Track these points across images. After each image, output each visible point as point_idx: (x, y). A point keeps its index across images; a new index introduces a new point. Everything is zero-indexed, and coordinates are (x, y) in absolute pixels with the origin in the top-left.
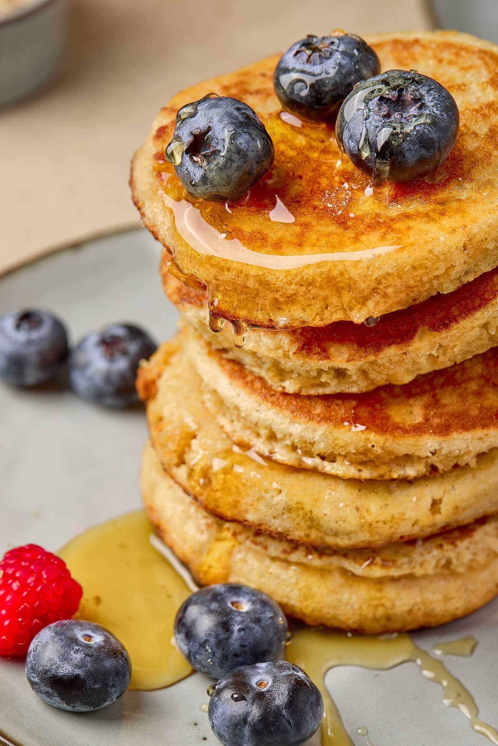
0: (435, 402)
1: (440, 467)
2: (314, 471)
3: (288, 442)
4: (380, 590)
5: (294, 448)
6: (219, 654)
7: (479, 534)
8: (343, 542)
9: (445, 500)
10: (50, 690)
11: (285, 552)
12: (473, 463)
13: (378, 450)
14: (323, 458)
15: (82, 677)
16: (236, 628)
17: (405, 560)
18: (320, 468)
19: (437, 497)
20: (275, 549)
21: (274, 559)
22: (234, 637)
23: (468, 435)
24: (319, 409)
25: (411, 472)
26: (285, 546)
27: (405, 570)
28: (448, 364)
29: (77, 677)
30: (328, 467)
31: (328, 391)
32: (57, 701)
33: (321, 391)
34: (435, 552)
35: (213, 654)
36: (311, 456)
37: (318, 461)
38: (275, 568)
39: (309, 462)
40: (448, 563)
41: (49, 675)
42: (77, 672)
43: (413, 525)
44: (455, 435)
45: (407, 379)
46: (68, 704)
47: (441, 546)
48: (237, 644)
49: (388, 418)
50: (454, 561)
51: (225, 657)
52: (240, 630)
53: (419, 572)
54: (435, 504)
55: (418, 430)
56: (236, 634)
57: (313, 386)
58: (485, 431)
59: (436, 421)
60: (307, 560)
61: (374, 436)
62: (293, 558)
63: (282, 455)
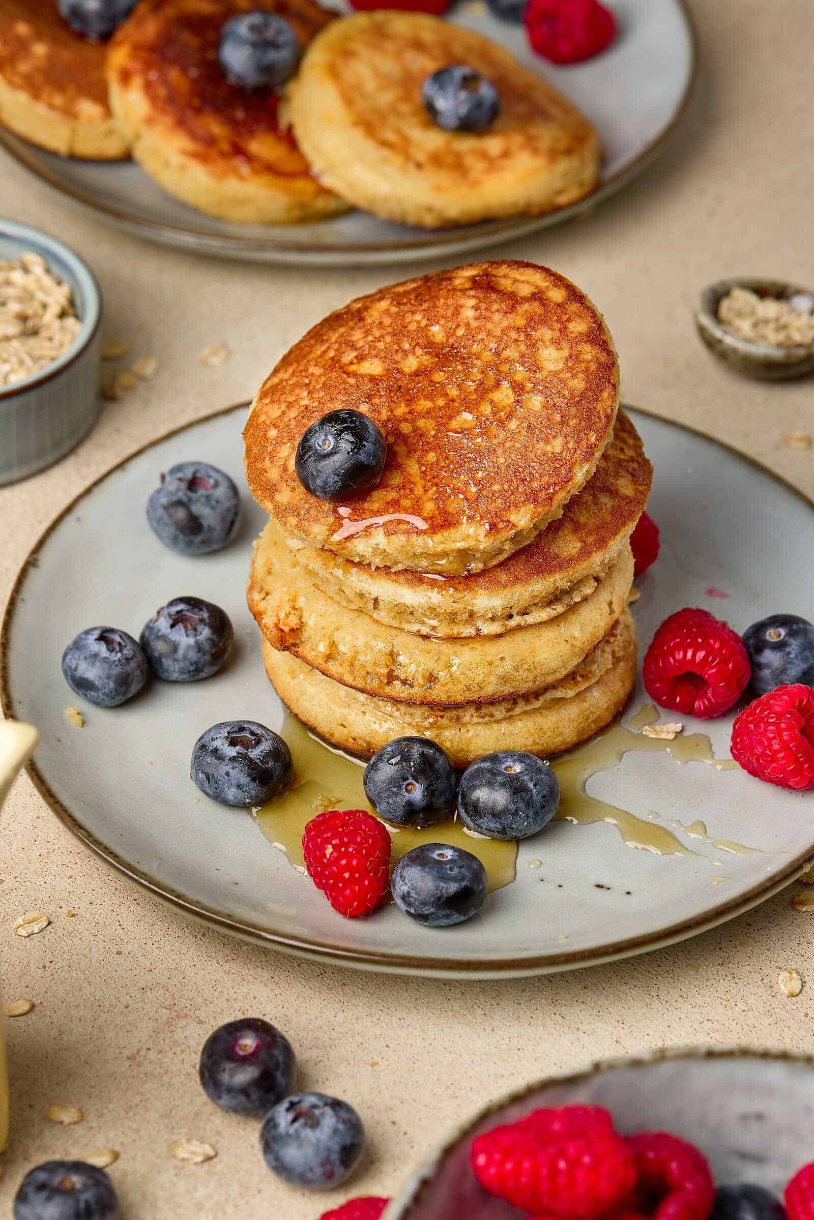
1: (602, 577)
2: (519, 628)
3: (489, 615)
4: (584, 701)
5: (497, 618)
9: (615, 600)
10: (448, 912)
11: (508, 710)
14: (522, 614)
15: (469, 886)
16: (531, 785)
18: (523, 623)
19: (608, 600)
20: (499, 712)
21: (501, 720)
22: (534, 793)
26: (506, 705)
27: (598, 674)
29: (466, 887)
30: (529, 619)
31: (505, 556)
32: (457, 918)
35: (527, 816)
37: (519, 618)
38: (504, 727)
39: (513, 623)
41: (443, 899)
42: (463, 884)
46: (464, 916)
48: (540, 798)
49: (556, 556)
51: (536, 813)
52: (535, 786)
55: (585, 553)
59: (591, 539)
60: (529, 707)
61: (558, 576)
62: (518, 710)
63: (489, 629)
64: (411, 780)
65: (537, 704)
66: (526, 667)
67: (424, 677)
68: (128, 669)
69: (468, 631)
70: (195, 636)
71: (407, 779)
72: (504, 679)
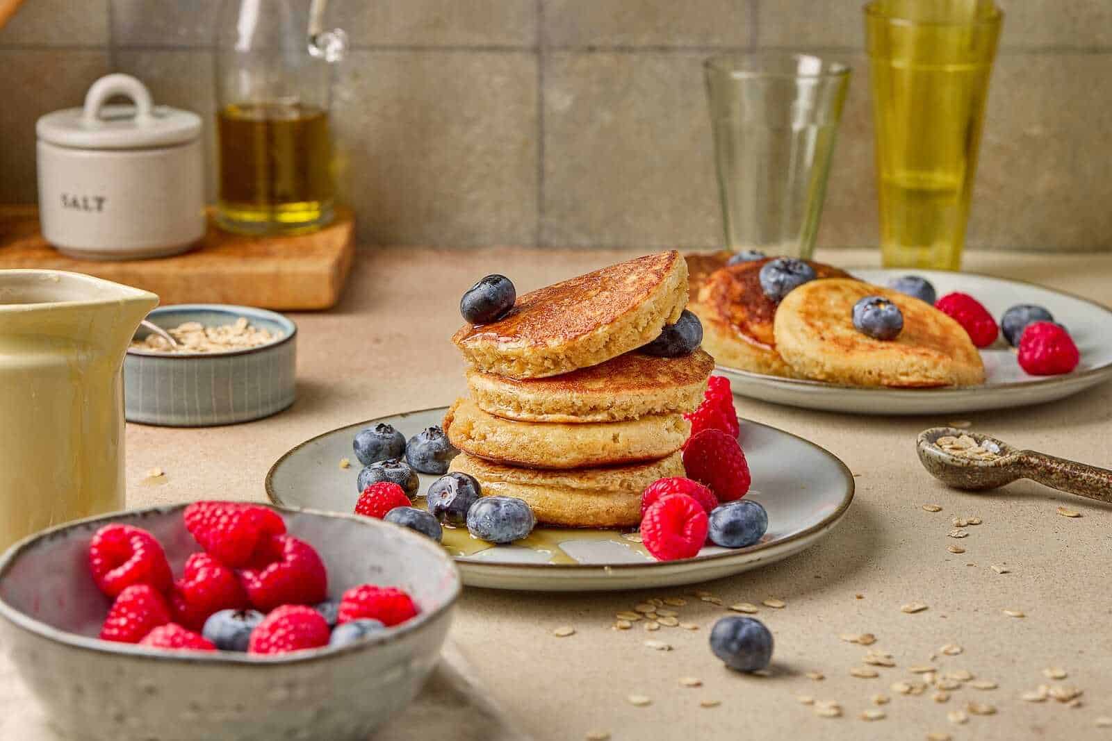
0: (611, 379)
1: (616, 415)
2: (543, 422)
3: (528, 407)
5: (532, 411)
6: (494, 519)
7: (646, 471)
8: (562, 461)
11: (530, 478)
12: (637, 417)
13: (579, 403)
14: (547, 413)
16: (503, 505)
17: (602, 477)
18: (546, 420)
19: (616, 435)
20: (524, 478)
21: (525, 485)
23: (631, 393)
24: (544, 385)
25: (599, 417)
27: (602, 484)
28: (618, 353)
30: (550, 417)
31: (549, 374)
33: (545, 375)
34: (620, 476)
36: (543, 414)
37: (545, 415)
38: (526, 490)
39: (540, 418)
40: (629, 487)
42: (412, 520)
43: (603, 449)
44: (623, 392)
45: (594, 363)
47: (623, 473)
48: (504, 514)
50: (633, 484)
51: (498, 521)
52: (505, 506)
53: (611, 488)
54: (615, 439)
55: (601, 390)
56: (503, 508)
57: (540, 372)
58: (641, 391)
60: (543, 481)
61: (575, 394)
62: (535, 481)
63: (525, 415)
64: (446, 491)
65: (549, 481)
66: (537, 443)
67: (480, 435)
68: (381, 442)
69: (511, 414)
70: (431, 439)
71: (444, 489)
72: (523, 447)
